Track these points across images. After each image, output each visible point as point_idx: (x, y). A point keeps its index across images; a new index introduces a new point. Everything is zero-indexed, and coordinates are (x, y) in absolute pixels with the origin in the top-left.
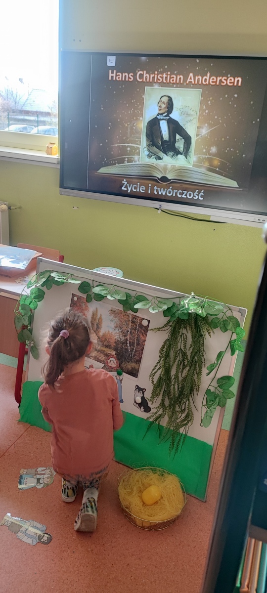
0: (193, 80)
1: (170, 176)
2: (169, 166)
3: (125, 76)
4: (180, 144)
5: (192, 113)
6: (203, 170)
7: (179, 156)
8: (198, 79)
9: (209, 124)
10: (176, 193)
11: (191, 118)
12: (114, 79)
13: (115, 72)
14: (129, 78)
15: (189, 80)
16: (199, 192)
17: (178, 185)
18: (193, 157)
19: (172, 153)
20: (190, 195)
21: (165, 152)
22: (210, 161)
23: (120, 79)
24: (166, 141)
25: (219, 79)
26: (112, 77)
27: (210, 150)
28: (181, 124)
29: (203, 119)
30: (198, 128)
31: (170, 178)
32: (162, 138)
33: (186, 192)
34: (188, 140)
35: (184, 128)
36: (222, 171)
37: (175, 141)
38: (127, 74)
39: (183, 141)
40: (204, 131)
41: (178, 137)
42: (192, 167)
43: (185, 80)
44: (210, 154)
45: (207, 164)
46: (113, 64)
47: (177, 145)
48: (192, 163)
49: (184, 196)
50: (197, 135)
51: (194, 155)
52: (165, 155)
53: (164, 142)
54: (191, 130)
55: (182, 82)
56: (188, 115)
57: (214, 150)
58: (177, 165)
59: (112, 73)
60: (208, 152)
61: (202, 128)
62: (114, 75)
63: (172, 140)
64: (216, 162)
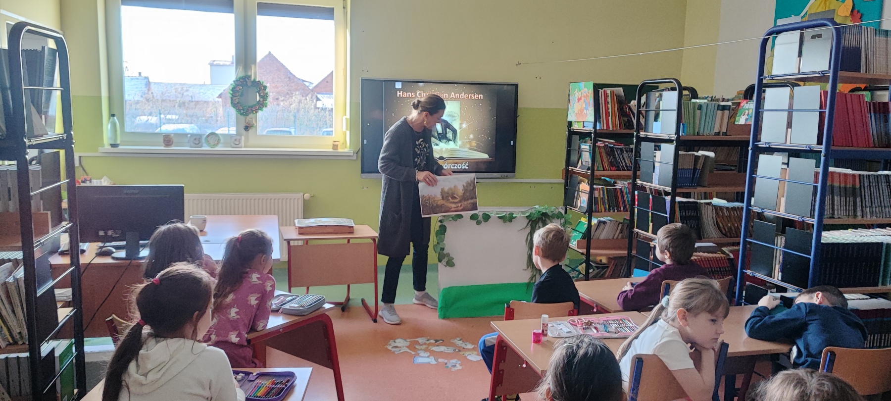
0: (454, 96)
1: (444, 156)
2: (444, 149)
3: (409, 95)
4: (450, 135)
5: (456, 115)
6: (466, 149)
7: (450, 142)
8: (457, 96)
9: (467, 121)
10: (450, 166)
11: (456, 118)
12: (401, 96)
13: (401, 92)
14: (412, 95)
15: (451, 96)
16: (465, 164)
17: (451, 161)
18: (459, 142)
19: (445, 141)
20: (460, 167)
21: (440, 141)
22: (470, 143)
23: (406, 96)
24: (440, 134)
25: (470, 95)
26: (400, 95)
27: (469, 136)
28: (449, 122)
29: (462, 119)
30: (460, 124)
31: (445, 157)
32: (438, 132)
33: (456, 165)
34: (454, 132)
35: (451, 124)
36: (479, 149)
37: (446, 133)
38: (410, 93)
39: (452, 132)
40: (464, 126)
41: (448, 130)
42: (458, 148)
43: (449, 95)
44: (469, 139)
45: (468, 146)
46: (400, 87)
47: (448, 135)
48: (458, 145)
49: (455, 168)
50: (460, 128)
51: (460, 140)
52: (441, 142)
53: (439, 134)
54: (456, 125)
55: (447, 97)
56: (453, 116)
57: (471, 136)
58: (449, 148)
59: (400, 92)
60: (468, 137)
61: (463, 124)
62: (401, 94)
63: (444, 132)
64: (474, 144)
